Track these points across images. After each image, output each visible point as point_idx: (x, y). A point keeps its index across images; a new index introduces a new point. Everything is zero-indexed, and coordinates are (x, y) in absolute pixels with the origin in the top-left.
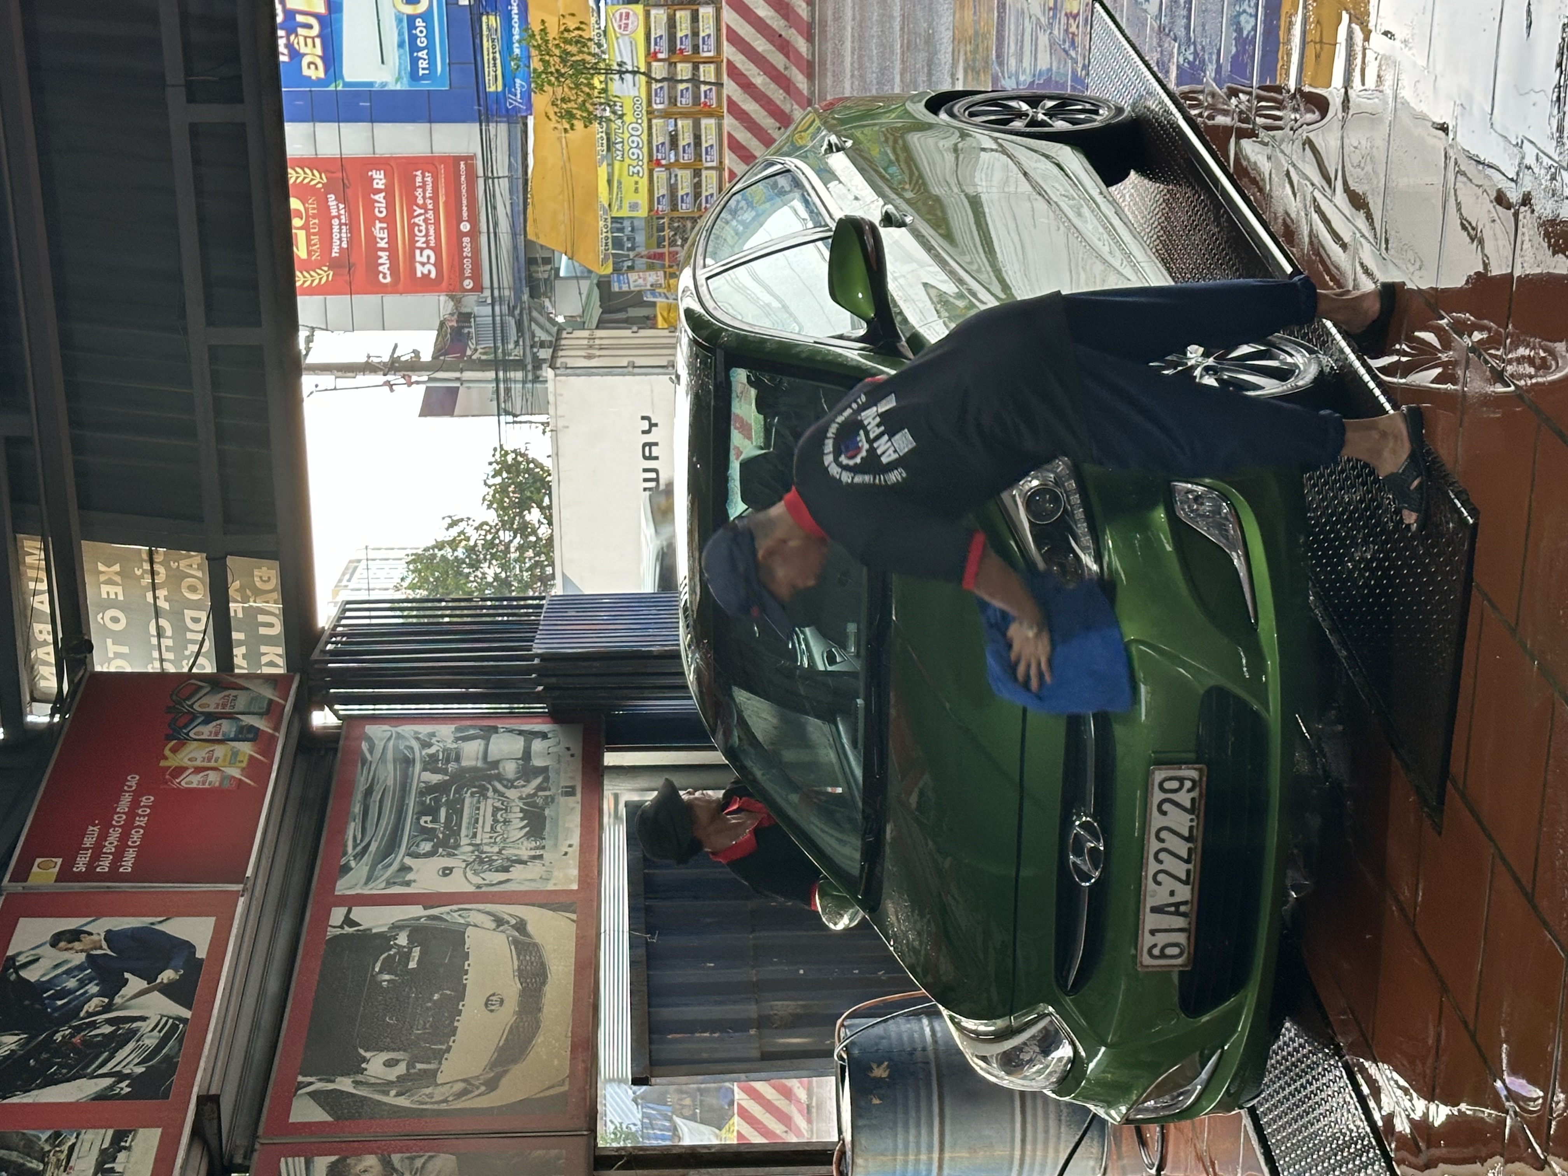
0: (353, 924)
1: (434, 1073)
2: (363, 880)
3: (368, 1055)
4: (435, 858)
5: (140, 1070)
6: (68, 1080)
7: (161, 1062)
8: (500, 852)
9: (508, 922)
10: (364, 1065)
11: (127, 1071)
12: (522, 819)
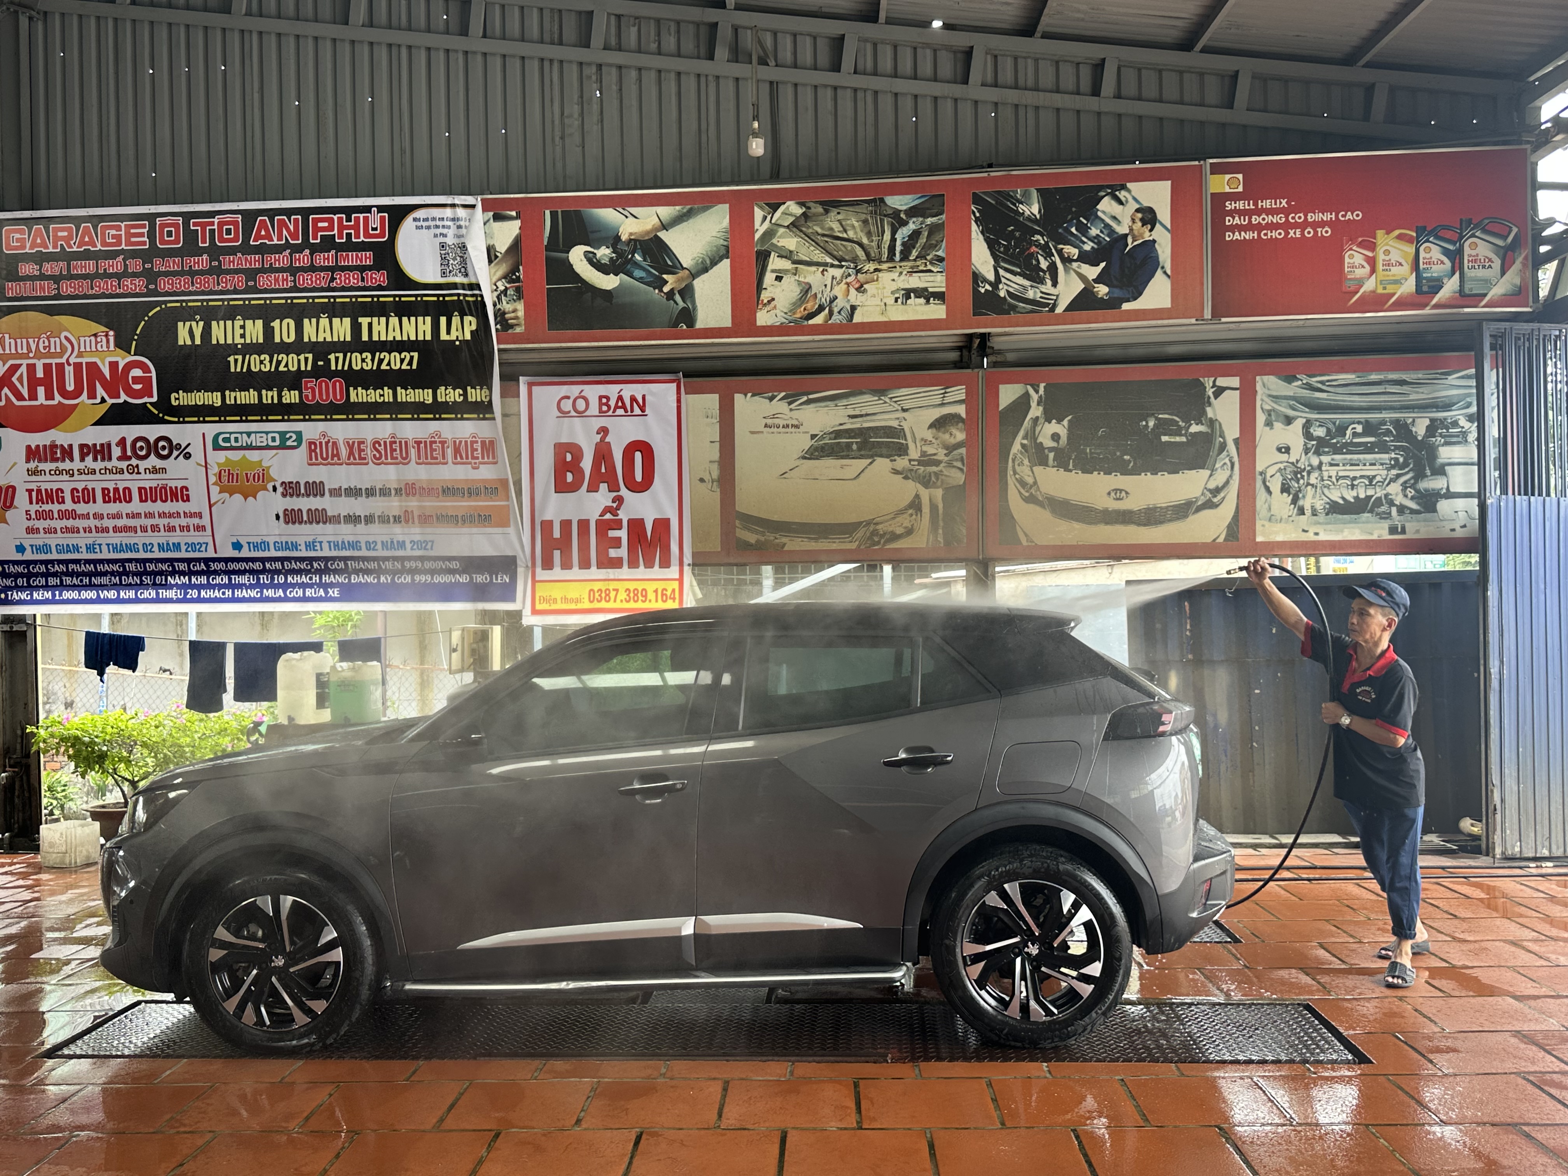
0: (1217, 395)
1: (1044, 462)
2: (1275, 394)
3: (1065, 422)
4: (1301, 440)
5: (1002, 294)
6: (993, 254)
7: (1010, 305)
8: (1308, 484)
9: (1215, 496)
10: (1054, 421)
11: (1001, 286)
12: (1357, 498)
